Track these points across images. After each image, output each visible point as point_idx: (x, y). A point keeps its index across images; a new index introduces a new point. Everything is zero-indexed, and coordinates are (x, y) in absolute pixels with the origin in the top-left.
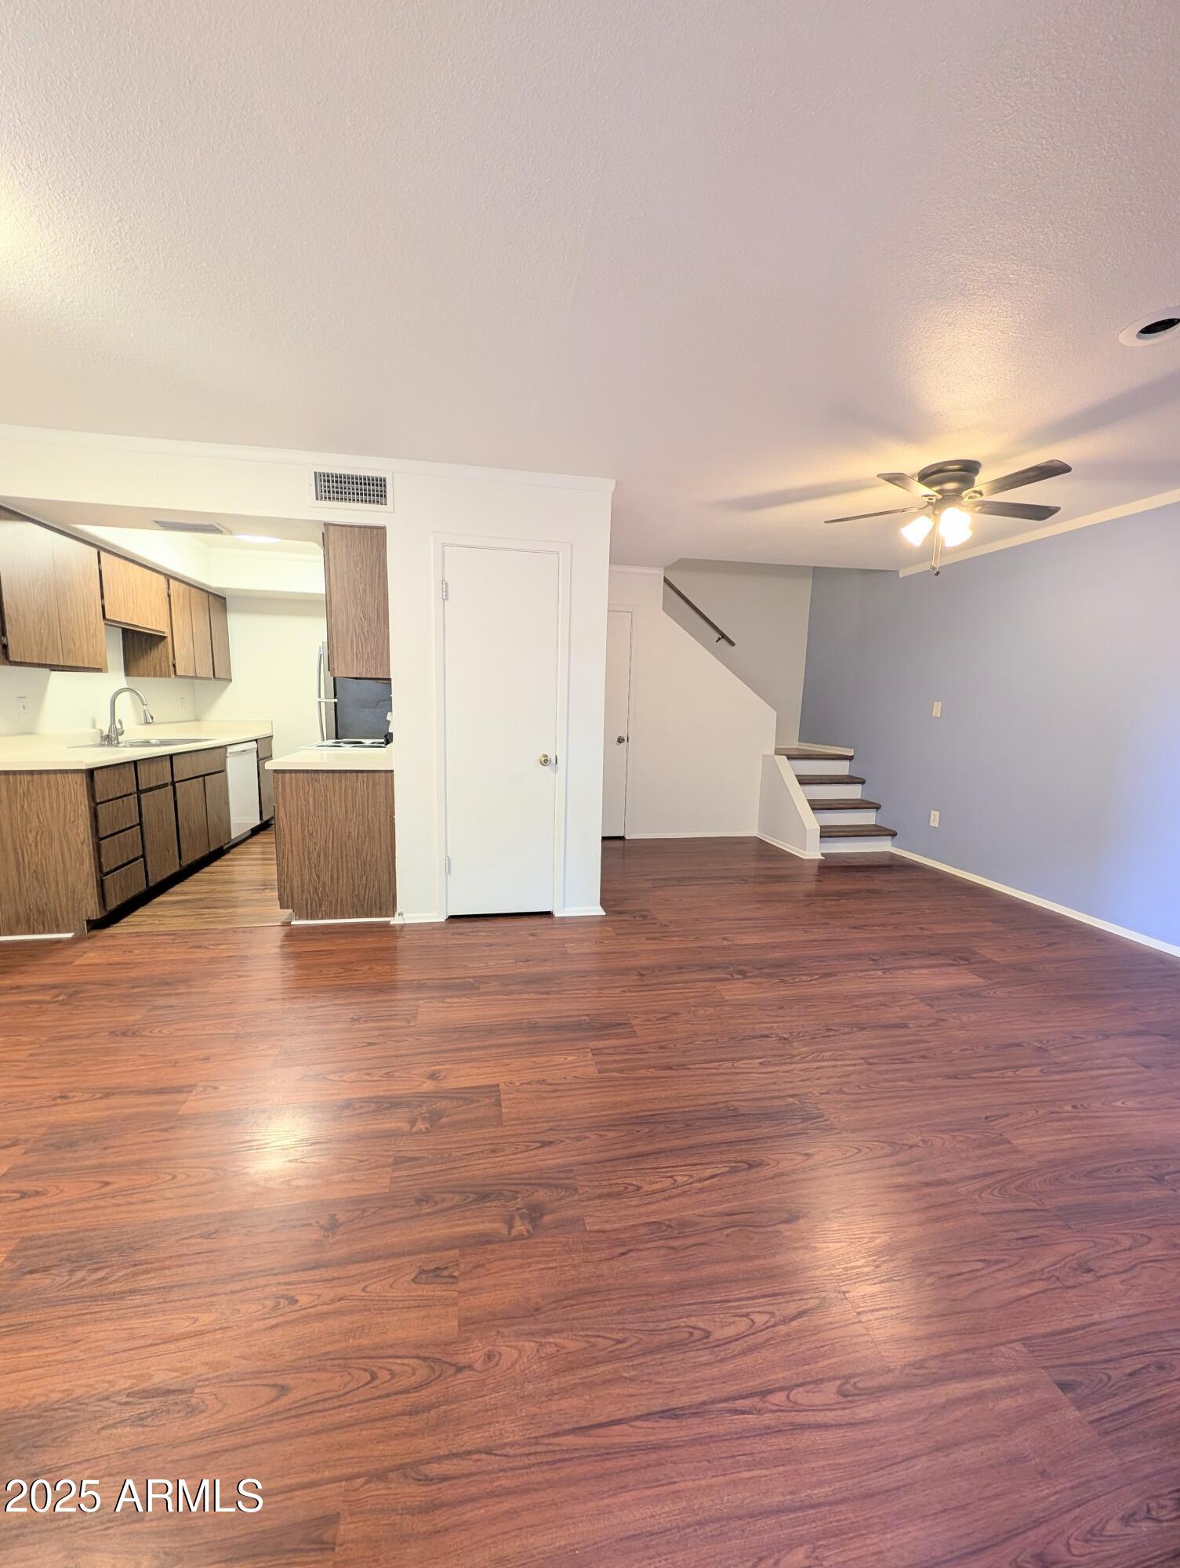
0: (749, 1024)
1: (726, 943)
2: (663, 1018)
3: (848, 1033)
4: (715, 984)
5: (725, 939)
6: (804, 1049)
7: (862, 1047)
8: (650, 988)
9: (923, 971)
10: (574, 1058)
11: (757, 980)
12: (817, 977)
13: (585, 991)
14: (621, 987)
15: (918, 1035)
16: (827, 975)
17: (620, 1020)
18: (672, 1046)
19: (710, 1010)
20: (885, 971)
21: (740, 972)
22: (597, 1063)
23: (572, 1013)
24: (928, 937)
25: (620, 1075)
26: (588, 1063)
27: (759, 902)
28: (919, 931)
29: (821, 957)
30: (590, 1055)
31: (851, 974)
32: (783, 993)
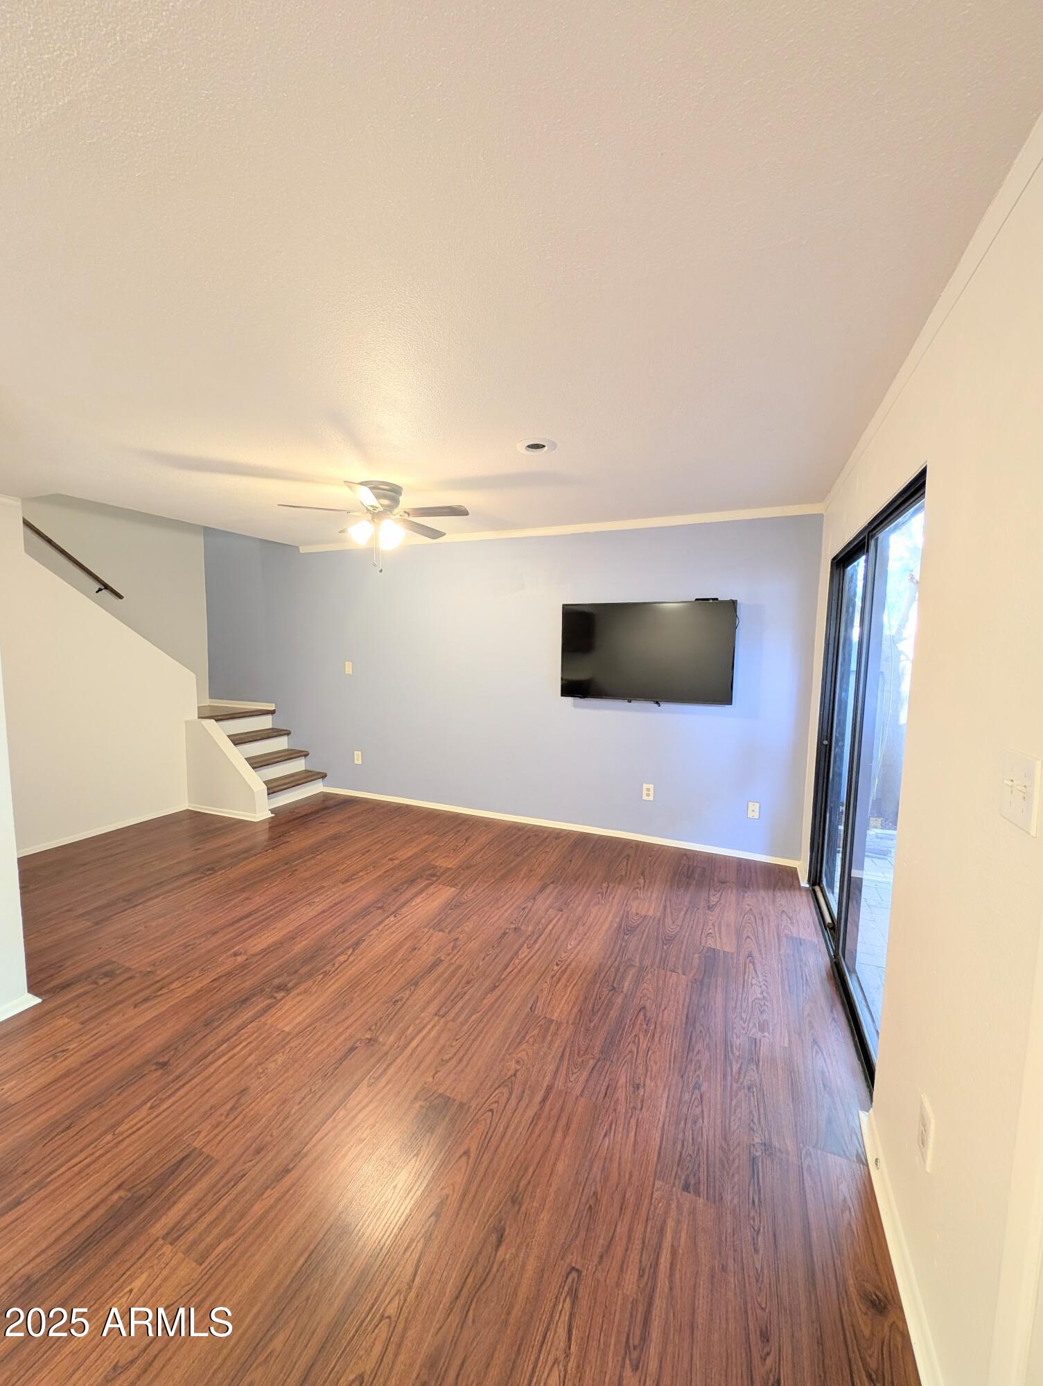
0: (328, 1046)
1: (240, 959)
2: (233, 1108)
3: (410, 995)
4: (263, 1019)
5: (236, 954)
6: (392, 1038)
7: (429, 1003)
8: (186, 1078)
9: (418, 900)
10: (144, 1276)
11: (302, 988)
12: (350, 951)
13: (89, 1150)
14: (145, 1103)
15: (453, 964)
16: (357, 944)
17: (177, 1154)
18: (268, 1138)
19: (280, 1058)
20: (395, 913)
21: (279, 988)
22: (187, 1251)
23: (88, 1206)
24: (400, 865)
25: (231, 1240)
26: (174, 1262)
27: (243, 890)
28: (390, 862)
29: (339, 927)
30: (168, 1249)
31: (375, 932)
32: (334, 987)
